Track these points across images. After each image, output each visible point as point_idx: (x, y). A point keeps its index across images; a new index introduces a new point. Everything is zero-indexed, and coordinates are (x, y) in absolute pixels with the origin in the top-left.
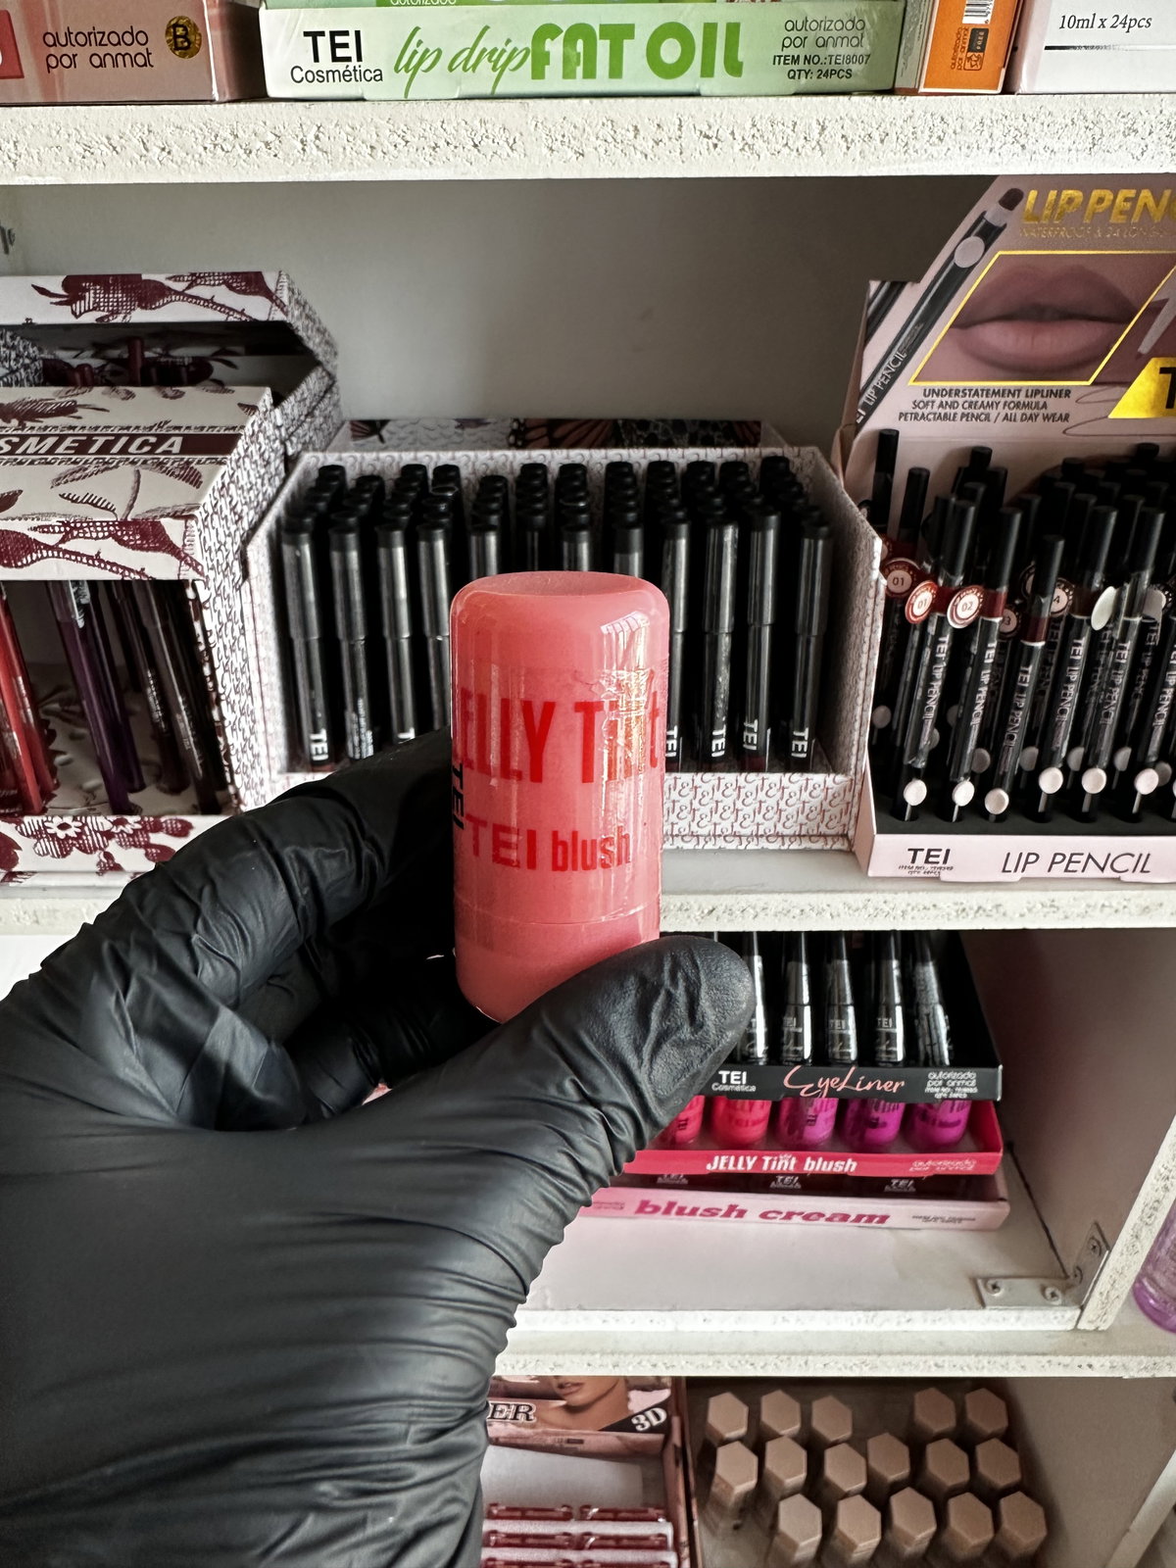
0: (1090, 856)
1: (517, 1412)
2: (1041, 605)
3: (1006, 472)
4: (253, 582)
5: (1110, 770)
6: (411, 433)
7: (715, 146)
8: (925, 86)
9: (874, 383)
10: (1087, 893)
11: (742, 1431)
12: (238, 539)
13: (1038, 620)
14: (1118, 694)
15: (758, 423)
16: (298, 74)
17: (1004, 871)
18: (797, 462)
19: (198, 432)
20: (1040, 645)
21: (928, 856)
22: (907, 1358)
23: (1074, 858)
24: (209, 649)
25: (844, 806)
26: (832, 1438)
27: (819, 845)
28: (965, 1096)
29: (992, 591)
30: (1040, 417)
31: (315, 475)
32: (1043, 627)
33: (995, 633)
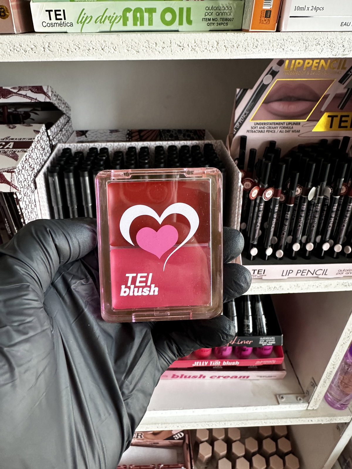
0: (309, 271)
1: (138, 435)
2: (292, 193)
3: (281, 150)
4: (38, 190)
5: (314, 243)
6: (96, 134)
7: (183, 49)
8: (251, 29)
9: (239, 121)
10: (308, 282)
11: (207, 438)
12: (33, 176)
13: (291, 198)
14: (316, 220)
15: (204, 130)
16: (45, 24)
17: (282, 276)
18: (216, 145)
19: (19, 140)
20: (292, 205)
21: (259, 272)
22: (256, 421)
23: (304, 271)
24: (22, 214)
26: (234, 439)
28: (271, 344)
29: (276, 189)
30: (291, 131)
31: (61, 151)
32: (293, 200)
33: (278, 202)
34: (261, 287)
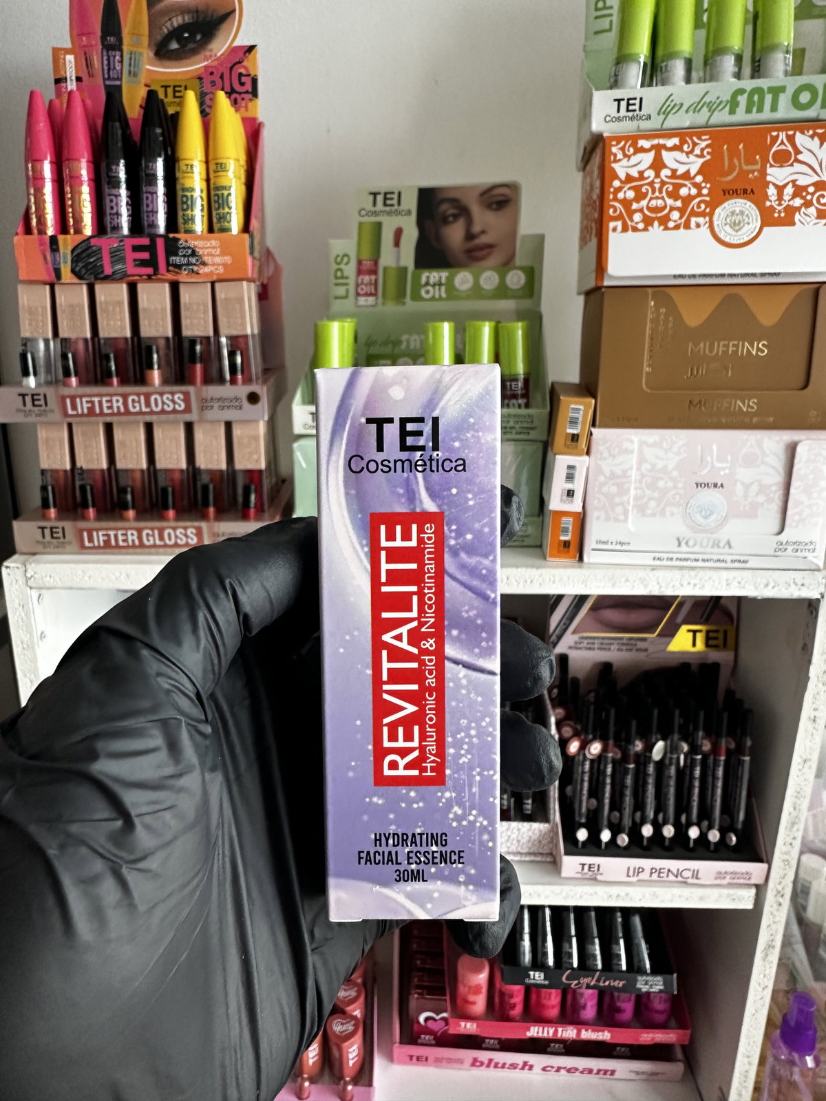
0: (669, 870)
2: (630, 748)
8: (550, 557)
10: (672, 889)
13: (629, 755)
17: (628, 876)
21: (590, 868)
23: (661, 871)
25: (549, 839)
27: (539, 858)
29: (606, 742)
30: (635, 650)
34: (596, 893)
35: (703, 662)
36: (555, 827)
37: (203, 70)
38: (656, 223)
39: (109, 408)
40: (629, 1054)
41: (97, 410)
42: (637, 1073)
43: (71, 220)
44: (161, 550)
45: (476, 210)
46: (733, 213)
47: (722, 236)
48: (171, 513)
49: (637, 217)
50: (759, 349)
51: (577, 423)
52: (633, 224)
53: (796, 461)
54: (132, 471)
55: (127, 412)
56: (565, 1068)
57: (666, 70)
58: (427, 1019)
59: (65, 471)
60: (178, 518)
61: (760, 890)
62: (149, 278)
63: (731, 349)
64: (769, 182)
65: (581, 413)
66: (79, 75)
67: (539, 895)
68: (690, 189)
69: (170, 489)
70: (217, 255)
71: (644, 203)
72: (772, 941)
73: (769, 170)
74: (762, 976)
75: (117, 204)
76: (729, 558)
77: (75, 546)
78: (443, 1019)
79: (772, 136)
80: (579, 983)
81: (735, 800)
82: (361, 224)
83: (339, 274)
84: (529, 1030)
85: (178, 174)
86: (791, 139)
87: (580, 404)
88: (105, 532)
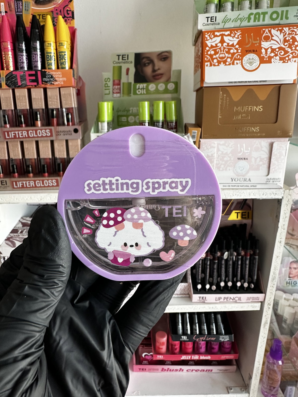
0: (230, 298)
10: (231, 304)
17: (216, 300)
20: (217, 261)
21: (202, 298)
25: (187, 289)
27: (184, 296)
32: (216, 259)
33: (209, 259)
34: (205, 307)
35: (241, 223)
36: (189, 285)
37: (53, 9)
38: (222, 63)
39: (22, 135)
40: (217, 364)
41: (17, 137)
42: (220, 370)
43: (5, 65)
44: (43, 188)
45: (156, 61)
46: (250, 59)
47: (246, 67)
48: (46, 174)
49: (215, 61)
50: (259, 108)
51: (195, 137)
52: (214, 63)
53: (273, 149)
54: (31, 159)
55: (29, 137)
56: (195, 370)
57: (225, 7)
58: (145, 355)
59: (6, 160)
60: (49, 176)
61: (262, 303)
62: (35, 86)
63: (249, 109)
64: (262, 47)
65: (196, 133)
66: (6, 11)
67: (185, 309)
68: (234, 50)
69: (46, 166)
70: (61, 78)
71: (217, 56)
72: (267, 321)
73: (262, 43)
74: (263, 334)
75: (22, 59)
76: (250, 185)
77: (11, 188)
78: (151, 355)
79: (263, 30)
80: (199, 339)
81: (253, 272)
82: (114, 67)
83: (106, 85)
84: (182, 357)
85: (45, 47)
86: (270, 32)
87: (196, 130)
88: (22, 182)
